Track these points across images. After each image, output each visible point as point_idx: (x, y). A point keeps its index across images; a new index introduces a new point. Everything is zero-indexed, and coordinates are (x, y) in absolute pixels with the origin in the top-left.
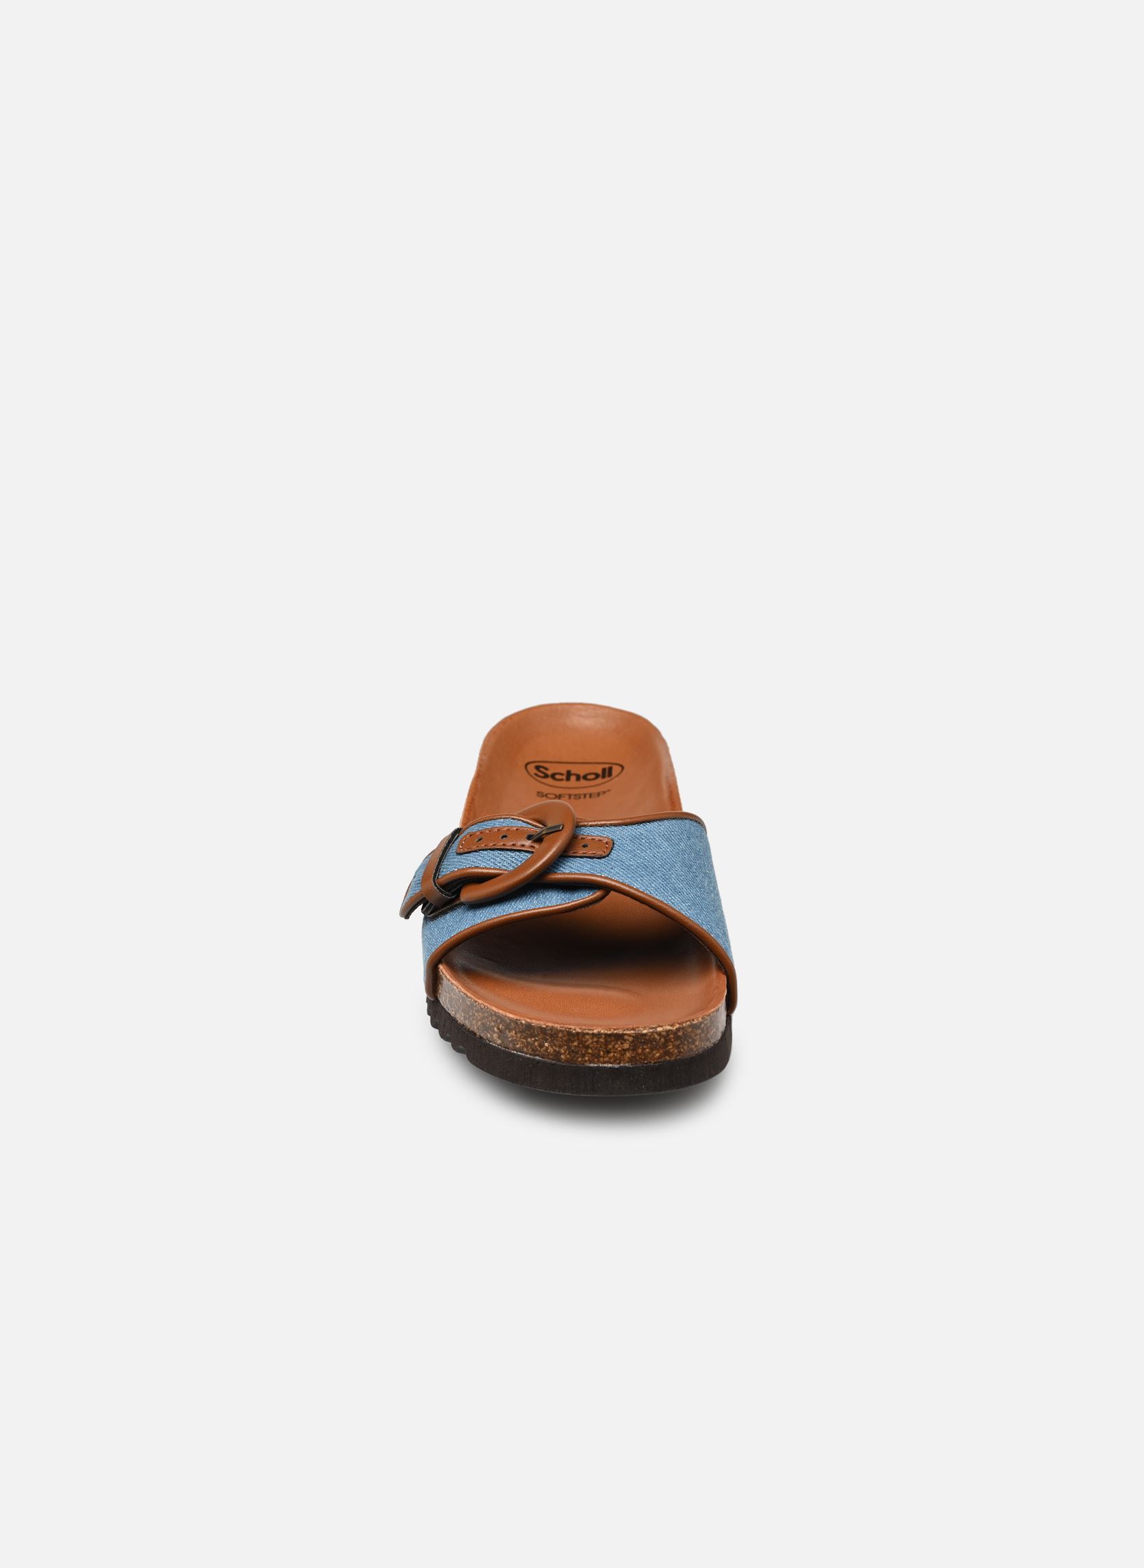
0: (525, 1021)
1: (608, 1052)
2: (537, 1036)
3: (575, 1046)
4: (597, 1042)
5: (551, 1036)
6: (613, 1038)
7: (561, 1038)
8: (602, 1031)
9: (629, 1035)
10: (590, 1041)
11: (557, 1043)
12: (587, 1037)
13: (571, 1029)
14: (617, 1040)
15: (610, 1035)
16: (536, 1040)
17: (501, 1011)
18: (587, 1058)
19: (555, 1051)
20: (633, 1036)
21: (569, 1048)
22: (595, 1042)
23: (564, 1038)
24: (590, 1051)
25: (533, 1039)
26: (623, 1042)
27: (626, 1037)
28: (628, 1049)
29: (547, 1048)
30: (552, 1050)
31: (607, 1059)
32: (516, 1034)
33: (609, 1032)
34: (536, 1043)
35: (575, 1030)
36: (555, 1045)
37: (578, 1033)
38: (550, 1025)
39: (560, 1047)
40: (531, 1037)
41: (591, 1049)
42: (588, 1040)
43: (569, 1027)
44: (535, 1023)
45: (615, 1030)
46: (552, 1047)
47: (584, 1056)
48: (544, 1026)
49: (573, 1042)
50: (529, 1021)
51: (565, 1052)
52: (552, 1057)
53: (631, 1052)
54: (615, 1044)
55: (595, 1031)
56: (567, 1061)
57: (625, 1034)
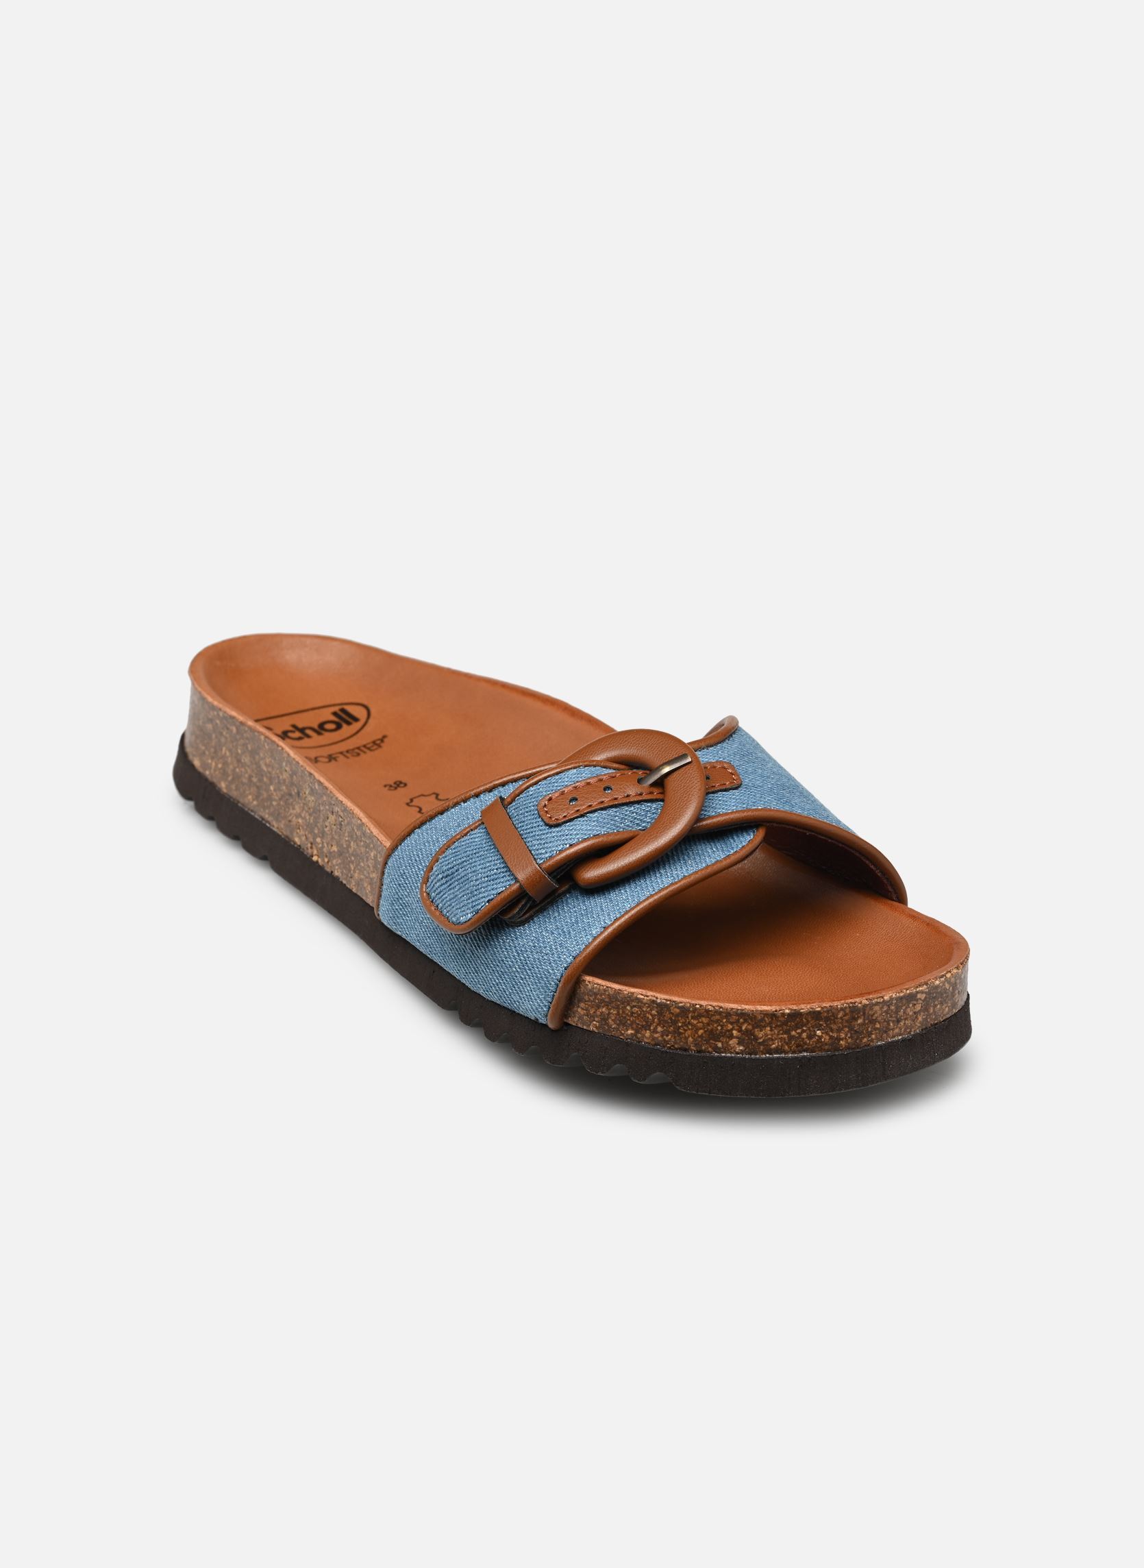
0: (789, 1009)
1: (898, 1021)
2: (805, 1025)
3: (859, 1025)
4: (886, 1012)
5: (827, 1019)
6: (904, 1001)
7: (841, 1018)
8: (894, 996)
9: (922, 992)
10: (879, 1012)
11: (834, 1027)
12: (877, 1008)
13: (855, 1003)
14: (909, 1002)
15: (901, 998)
16: (803, 1031)
17: (747, 1007)
18: (873, 1036)
19: (831, 1037)
20: (926, 993)
21: (851, 1029)
22: (885, 1012)
23: (846, 1018)
24: (878, 1026)
25: (799, 1031)
26: (915, 1002)
27: (919, 996)
28: (920, 1011)
29: (820, 1037)
30: (827, 1037)
31: (897, 1031)
32: (771, 1030)
33: (902, 994)
34: (804, 1035)
35: (861, 1003)
36: (832, 1030)
37: (865, 1006)
38: (827, 1005)
39: (839, 1030)
40: (796, 1028)
41: (879, 1023)
42: (876, 1012)
43: (853, 1001)
44: (804, 1008)
45: (907, 990)
46: (827, 1033)
47: (870, 1034)
48: (819, 1009)
49: (856, 1019)
50: (795, 1007)
51: (846, 1035)
52: (827, 1047)
53: (922, 1014)
54: (906, 1008)
55: (886, 998)
56: (848, 1048)
57: (917, 992)
